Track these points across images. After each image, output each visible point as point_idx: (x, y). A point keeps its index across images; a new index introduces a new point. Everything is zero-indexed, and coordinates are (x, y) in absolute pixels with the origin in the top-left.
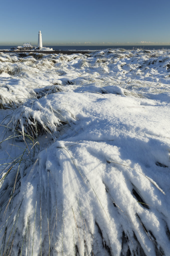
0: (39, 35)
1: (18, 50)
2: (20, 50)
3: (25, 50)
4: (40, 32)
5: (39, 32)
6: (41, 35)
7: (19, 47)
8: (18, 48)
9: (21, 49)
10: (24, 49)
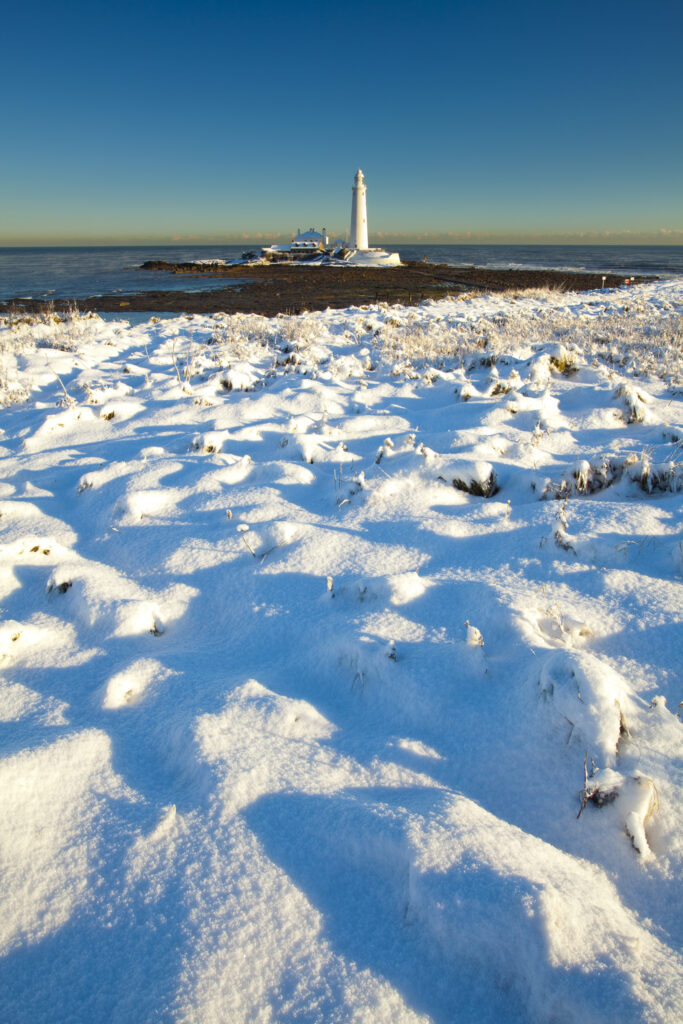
0: (355, 191)
1: (263, 261)
2: (271, 261)
3: (288, 262)
4: (361, 176)
5: (356, 179)
6: (362, 189)
7: (270, 250)
8: (264, 254)
9: (275, 258)
10: (286, 259)
